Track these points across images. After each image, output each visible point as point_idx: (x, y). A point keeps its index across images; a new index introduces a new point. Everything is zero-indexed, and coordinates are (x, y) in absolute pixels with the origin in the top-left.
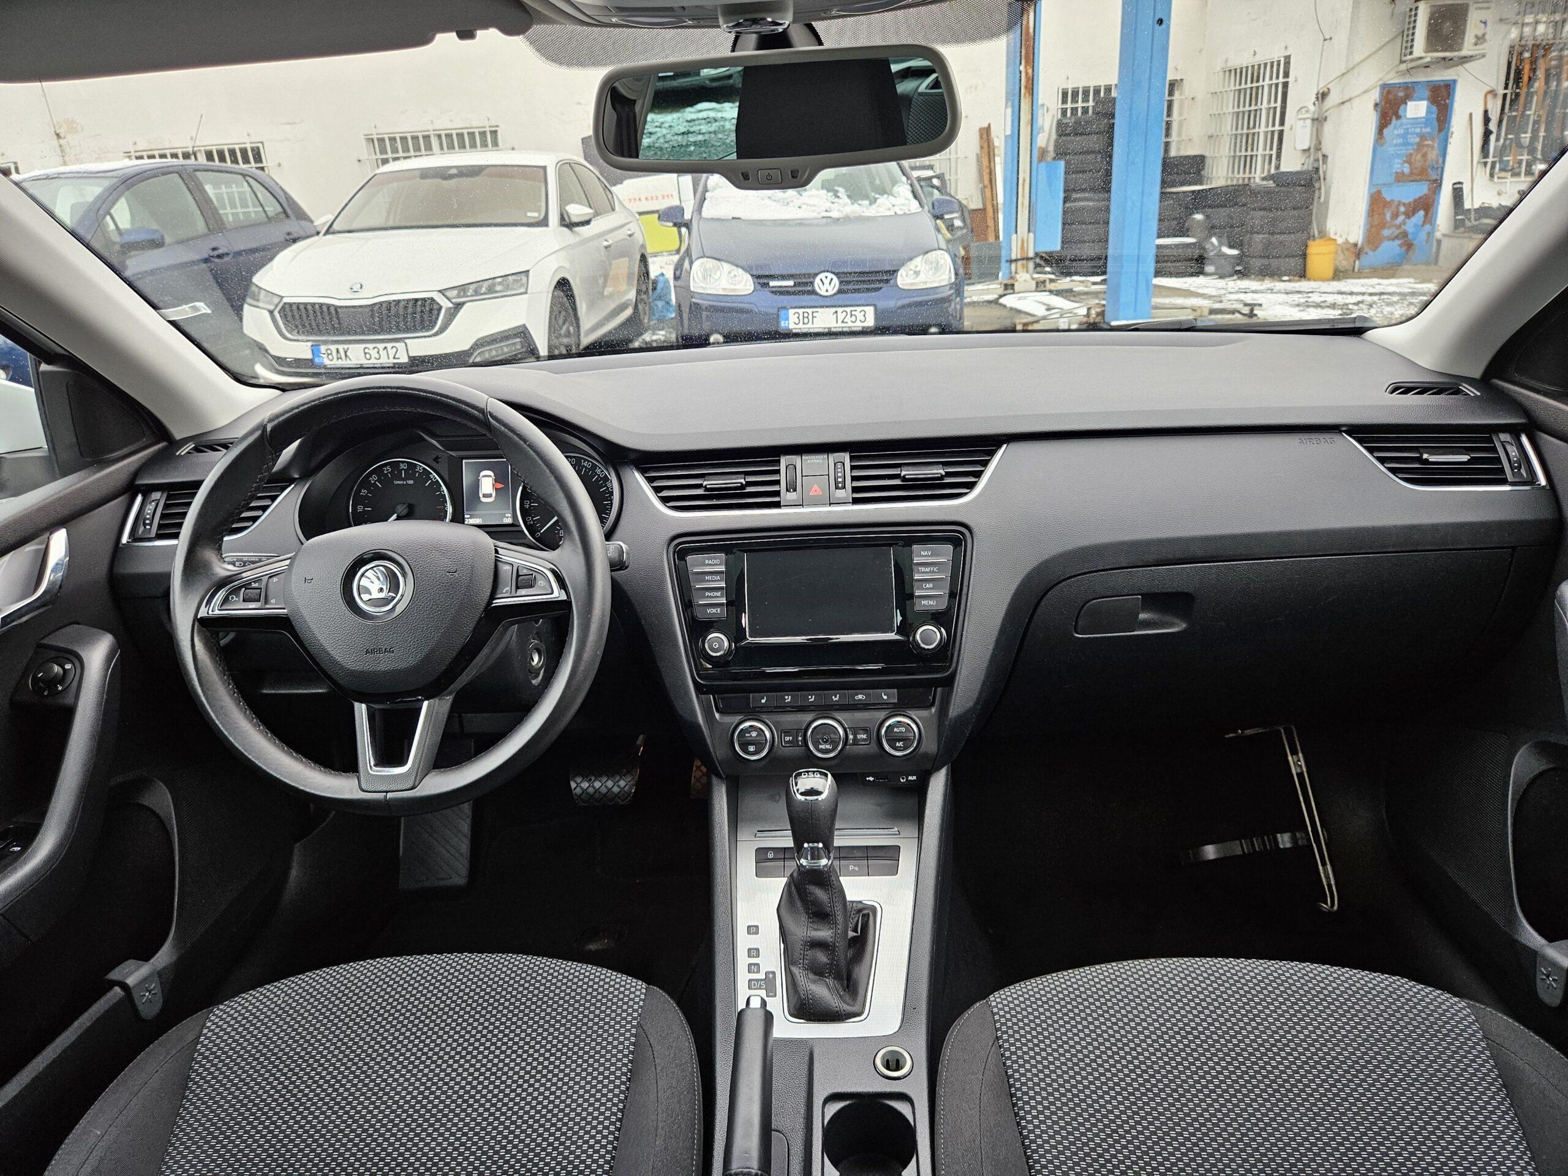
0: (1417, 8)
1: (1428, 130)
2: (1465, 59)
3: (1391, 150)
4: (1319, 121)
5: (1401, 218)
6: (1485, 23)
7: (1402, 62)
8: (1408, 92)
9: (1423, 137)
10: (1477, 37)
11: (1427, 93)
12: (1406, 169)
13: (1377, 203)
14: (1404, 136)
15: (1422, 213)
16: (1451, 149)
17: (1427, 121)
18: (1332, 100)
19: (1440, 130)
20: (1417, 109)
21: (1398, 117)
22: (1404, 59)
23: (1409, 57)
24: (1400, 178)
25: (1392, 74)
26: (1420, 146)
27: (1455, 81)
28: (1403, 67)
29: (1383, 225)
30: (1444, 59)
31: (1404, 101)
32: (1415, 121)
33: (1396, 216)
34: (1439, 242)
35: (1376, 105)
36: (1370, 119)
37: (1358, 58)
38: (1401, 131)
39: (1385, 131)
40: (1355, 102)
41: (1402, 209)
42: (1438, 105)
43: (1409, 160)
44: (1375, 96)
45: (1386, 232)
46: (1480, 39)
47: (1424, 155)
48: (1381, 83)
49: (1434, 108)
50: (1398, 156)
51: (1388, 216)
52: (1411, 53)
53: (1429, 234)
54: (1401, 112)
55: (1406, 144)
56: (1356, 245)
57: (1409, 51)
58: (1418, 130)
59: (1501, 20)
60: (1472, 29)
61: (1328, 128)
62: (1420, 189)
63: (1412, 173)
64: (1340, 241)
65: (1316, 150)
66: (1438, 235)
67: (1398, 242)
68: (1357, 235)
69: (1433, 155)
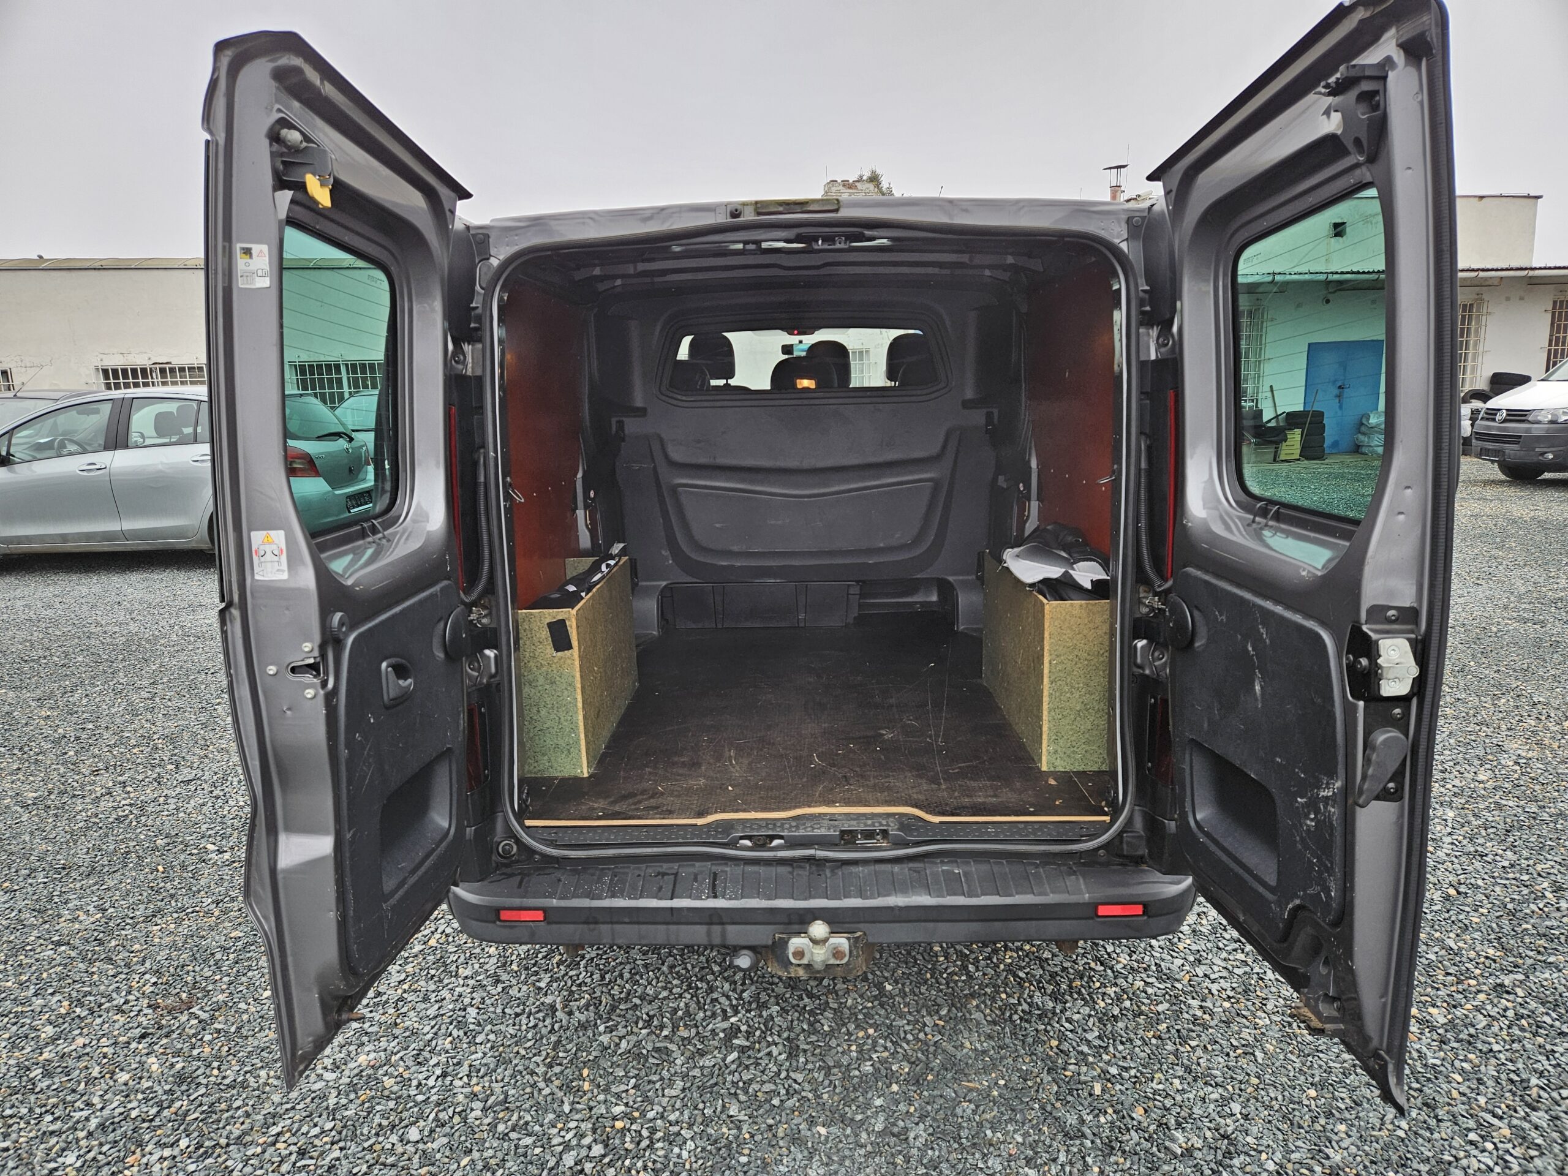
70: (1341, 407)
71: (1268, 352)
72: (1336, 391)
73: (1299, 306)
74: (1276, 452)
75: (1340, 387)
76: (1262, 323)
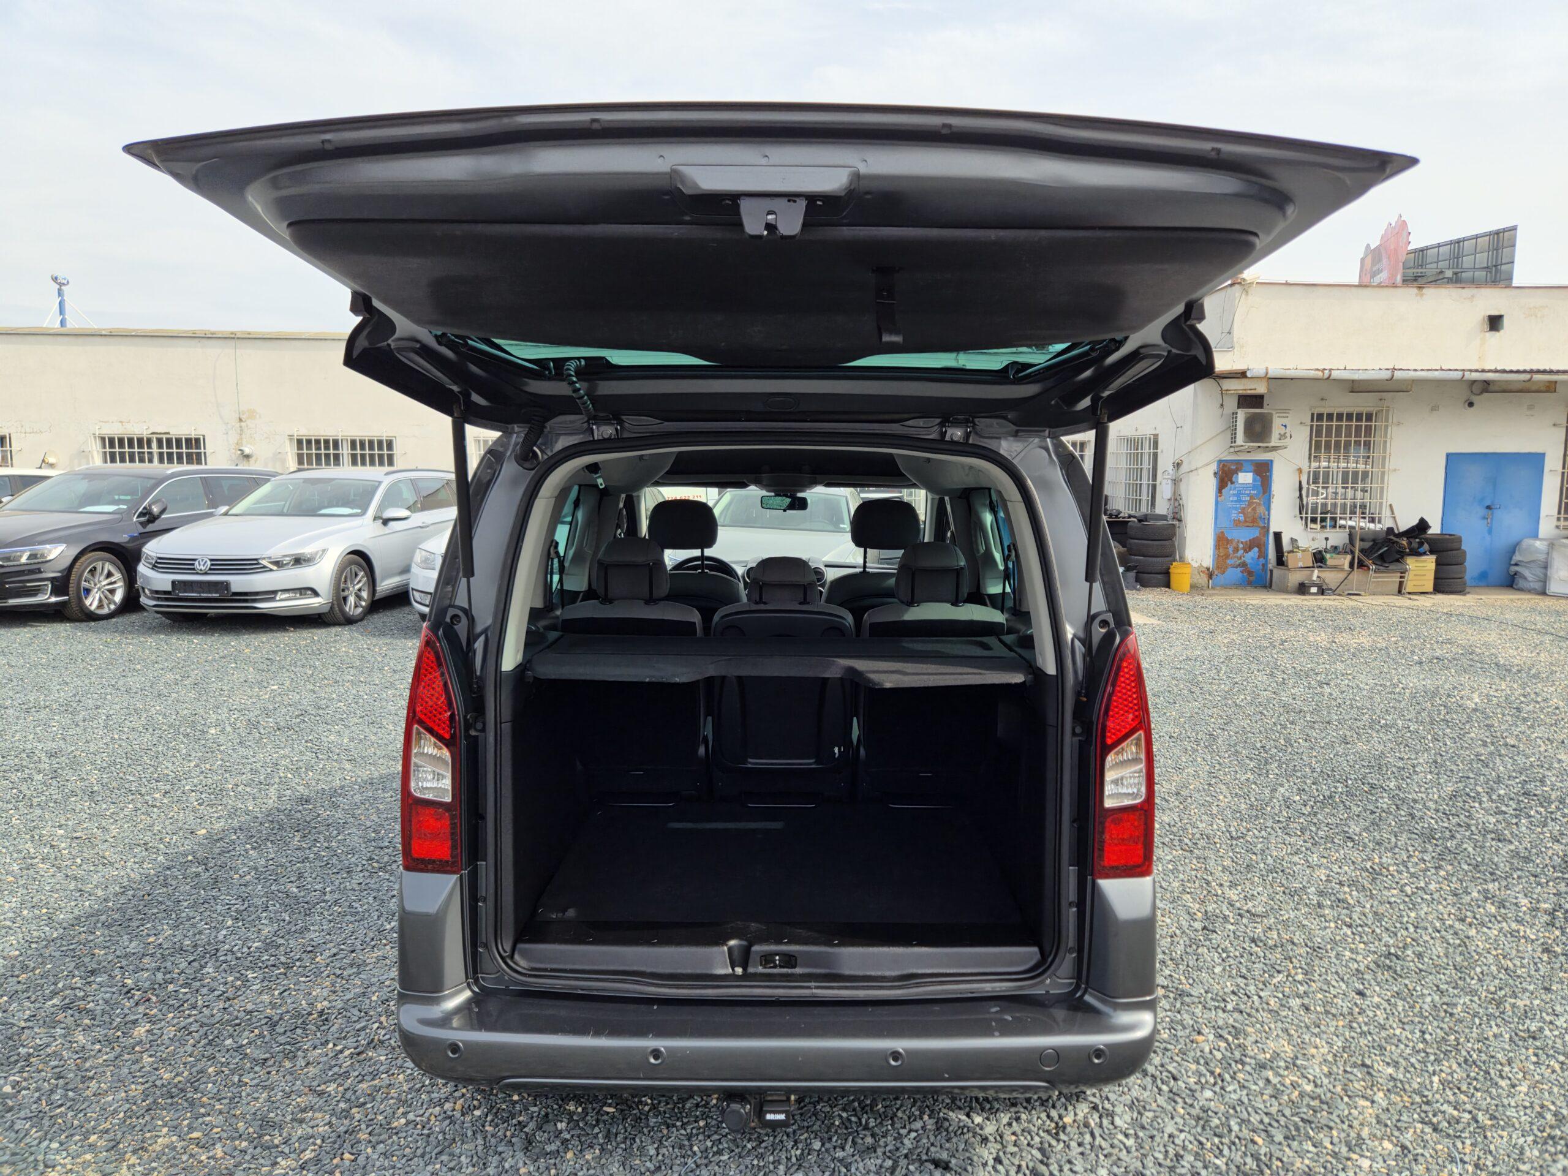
0: (1237, 413)
1: (1256, 492)
2: (1275, 448)
3: (1229, 504)
4: (1176, 482)
5: (1241, 552)
6: (1286, 426)
7: (1230, 446)
8: (1239, 466)
9: (1252, 497)
10: (1280, 434)
11: (1252, 468)
12: (1242, 518)
13: (1221, 541)
14: (1238, 495)
15: (1256, 549)
16: (1273, 506)
17: (1254, 487)
18: (1184, 468)
19: (1264, 492)
20: (1245, 478)
21: (1232, 483)
22: (1231, 444)
23: (1234, 444)
24: (1237, 523)
25: (1226, 453)
26: (1250, 504)
27: (1272, 461)
28: (1232, 450)
29: (1227, 556)
30: (1260, 447)
31: (1236, 472)
32: (1245, 486)
33: (1236, 550)
34: (1271, 571)
35: (1215, 474)
36: (1212, 483)
37: (1199, 442)
38: (1235, 492)
39: (1224, 491)
40: (1200, 471)
41: (1241, 546)
42: (1261, 477)
43: (1243, 511)
44: (1214, 467)
45: (1229, 562)
46: (1282, 436)
47: (1254, 509)
48: (1217, 459)
49: (1258, 479)
50: (1235, 509)
51: (1231, 550)
52: (1235, 441)
53: (1263, 565)
54: (1234, 479)
55: (1240, 501)
56: (1208, 569)
57: (1234, 439)
58: (1248, 492)
59: (1300, 423)
60: (1276, 430)
61: (1183, 487)
62: (1254, 533)
63: (1246, 521)
64: (1195, 565)
65: (1176, 500)
66: (1270, 566)
67: (1239, 569)
68: (1208, 561)
69: (1261, 510)
70: (1490, 532)
71: (1392, 462)
72: (1482, 511)
73: (1434, 409)
74: (1401, 583)
75: (1488, 507)
76: (1386, 427)
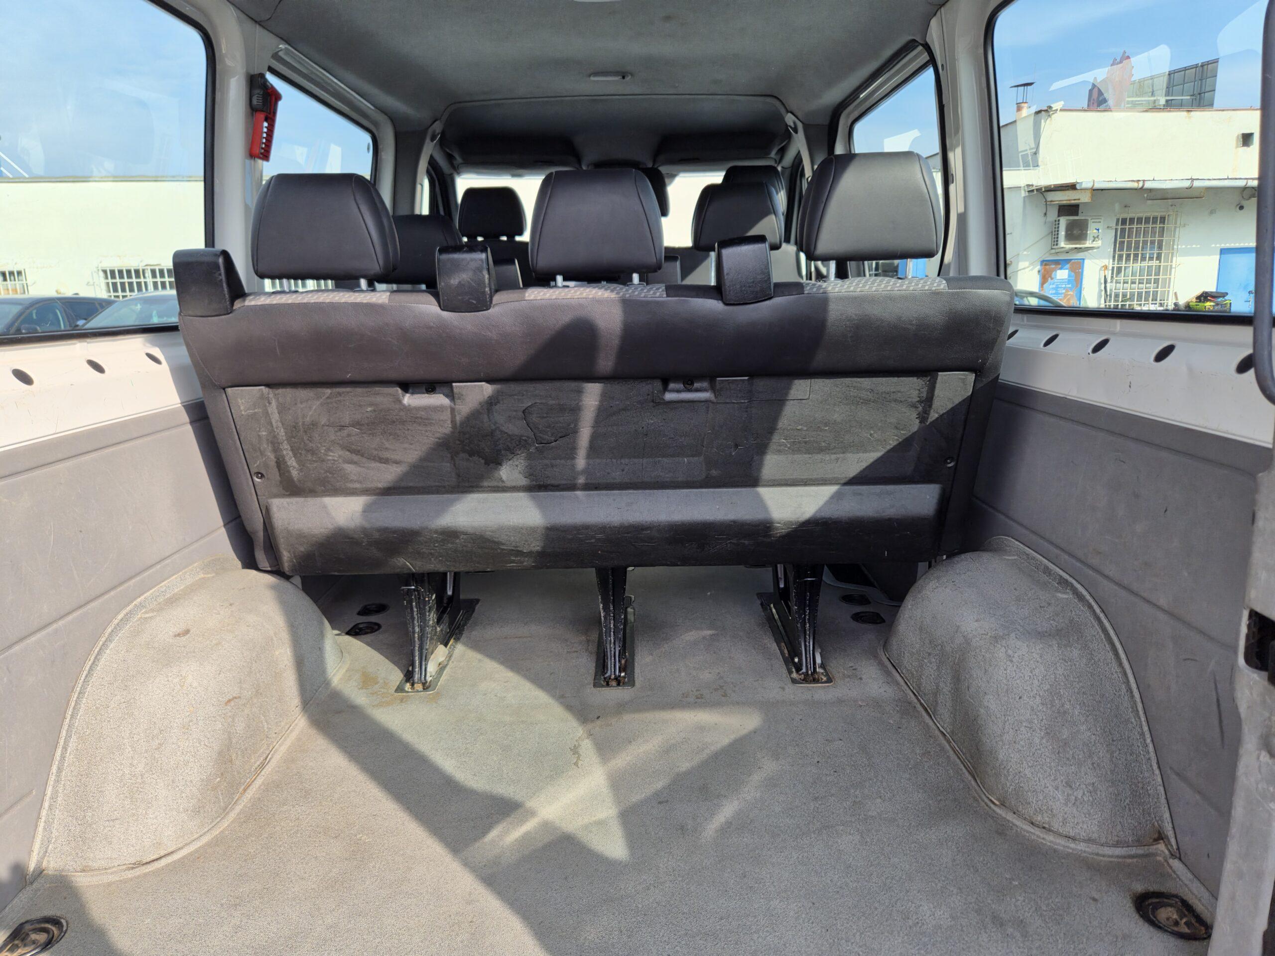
0: (1059, 220)
1: (1070, 286)
2: (1088, 249)
6: (1098, 230)
7: (1052, 249)
8: (1057, 265)
9: (1067, 290)
10: (1094, 237)
11: (1068, 266)
14: (1057, 288)
16: (1084, 297)
17: (1069, 282)
18: (1013, 268)
19: (1077, 287)
20: (1062, 274)
21: (1052, 279)
22: (1053, 247)
23: (1055, 247)
25: (1047, 255)
26: (1066, 296)
27: (1083, 260)
28: (1053, 251)
30: (1076, 248)
31: (1055, 269)
32: (1062, 281)
35: (1039, 270)
36: (1035, 280)
37: (1026, 246)
38: (1054, 286)
39: (1046, 285)
40: (1026, 270)
42: (1075, 273)
44: (1038, 266)
46: (1096, 239)
47: (1068, 300)
48: (1041, 259)
49: (1073, 274)
52: (1057, 244)
54: (1053, 276)
55: (1057, 293)
57: (1055, 243)
58: (1064, 286)
59: (1108, 227)
60: (1091, 232)
69: (1073, 300)
72: (1246, 296)
73: (1212, 212)
76: (1175, 228)
